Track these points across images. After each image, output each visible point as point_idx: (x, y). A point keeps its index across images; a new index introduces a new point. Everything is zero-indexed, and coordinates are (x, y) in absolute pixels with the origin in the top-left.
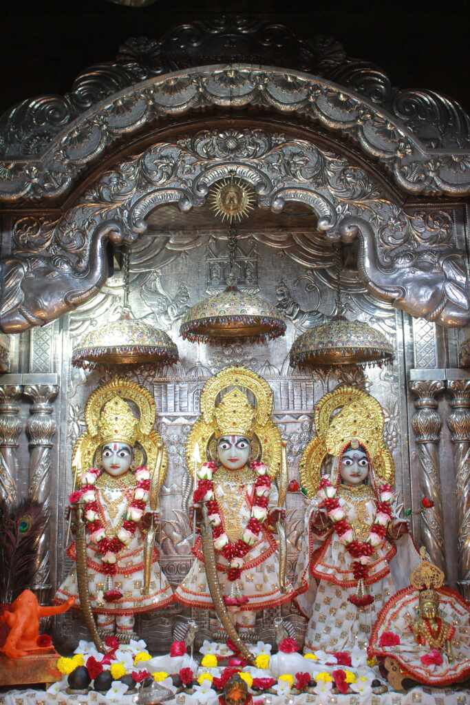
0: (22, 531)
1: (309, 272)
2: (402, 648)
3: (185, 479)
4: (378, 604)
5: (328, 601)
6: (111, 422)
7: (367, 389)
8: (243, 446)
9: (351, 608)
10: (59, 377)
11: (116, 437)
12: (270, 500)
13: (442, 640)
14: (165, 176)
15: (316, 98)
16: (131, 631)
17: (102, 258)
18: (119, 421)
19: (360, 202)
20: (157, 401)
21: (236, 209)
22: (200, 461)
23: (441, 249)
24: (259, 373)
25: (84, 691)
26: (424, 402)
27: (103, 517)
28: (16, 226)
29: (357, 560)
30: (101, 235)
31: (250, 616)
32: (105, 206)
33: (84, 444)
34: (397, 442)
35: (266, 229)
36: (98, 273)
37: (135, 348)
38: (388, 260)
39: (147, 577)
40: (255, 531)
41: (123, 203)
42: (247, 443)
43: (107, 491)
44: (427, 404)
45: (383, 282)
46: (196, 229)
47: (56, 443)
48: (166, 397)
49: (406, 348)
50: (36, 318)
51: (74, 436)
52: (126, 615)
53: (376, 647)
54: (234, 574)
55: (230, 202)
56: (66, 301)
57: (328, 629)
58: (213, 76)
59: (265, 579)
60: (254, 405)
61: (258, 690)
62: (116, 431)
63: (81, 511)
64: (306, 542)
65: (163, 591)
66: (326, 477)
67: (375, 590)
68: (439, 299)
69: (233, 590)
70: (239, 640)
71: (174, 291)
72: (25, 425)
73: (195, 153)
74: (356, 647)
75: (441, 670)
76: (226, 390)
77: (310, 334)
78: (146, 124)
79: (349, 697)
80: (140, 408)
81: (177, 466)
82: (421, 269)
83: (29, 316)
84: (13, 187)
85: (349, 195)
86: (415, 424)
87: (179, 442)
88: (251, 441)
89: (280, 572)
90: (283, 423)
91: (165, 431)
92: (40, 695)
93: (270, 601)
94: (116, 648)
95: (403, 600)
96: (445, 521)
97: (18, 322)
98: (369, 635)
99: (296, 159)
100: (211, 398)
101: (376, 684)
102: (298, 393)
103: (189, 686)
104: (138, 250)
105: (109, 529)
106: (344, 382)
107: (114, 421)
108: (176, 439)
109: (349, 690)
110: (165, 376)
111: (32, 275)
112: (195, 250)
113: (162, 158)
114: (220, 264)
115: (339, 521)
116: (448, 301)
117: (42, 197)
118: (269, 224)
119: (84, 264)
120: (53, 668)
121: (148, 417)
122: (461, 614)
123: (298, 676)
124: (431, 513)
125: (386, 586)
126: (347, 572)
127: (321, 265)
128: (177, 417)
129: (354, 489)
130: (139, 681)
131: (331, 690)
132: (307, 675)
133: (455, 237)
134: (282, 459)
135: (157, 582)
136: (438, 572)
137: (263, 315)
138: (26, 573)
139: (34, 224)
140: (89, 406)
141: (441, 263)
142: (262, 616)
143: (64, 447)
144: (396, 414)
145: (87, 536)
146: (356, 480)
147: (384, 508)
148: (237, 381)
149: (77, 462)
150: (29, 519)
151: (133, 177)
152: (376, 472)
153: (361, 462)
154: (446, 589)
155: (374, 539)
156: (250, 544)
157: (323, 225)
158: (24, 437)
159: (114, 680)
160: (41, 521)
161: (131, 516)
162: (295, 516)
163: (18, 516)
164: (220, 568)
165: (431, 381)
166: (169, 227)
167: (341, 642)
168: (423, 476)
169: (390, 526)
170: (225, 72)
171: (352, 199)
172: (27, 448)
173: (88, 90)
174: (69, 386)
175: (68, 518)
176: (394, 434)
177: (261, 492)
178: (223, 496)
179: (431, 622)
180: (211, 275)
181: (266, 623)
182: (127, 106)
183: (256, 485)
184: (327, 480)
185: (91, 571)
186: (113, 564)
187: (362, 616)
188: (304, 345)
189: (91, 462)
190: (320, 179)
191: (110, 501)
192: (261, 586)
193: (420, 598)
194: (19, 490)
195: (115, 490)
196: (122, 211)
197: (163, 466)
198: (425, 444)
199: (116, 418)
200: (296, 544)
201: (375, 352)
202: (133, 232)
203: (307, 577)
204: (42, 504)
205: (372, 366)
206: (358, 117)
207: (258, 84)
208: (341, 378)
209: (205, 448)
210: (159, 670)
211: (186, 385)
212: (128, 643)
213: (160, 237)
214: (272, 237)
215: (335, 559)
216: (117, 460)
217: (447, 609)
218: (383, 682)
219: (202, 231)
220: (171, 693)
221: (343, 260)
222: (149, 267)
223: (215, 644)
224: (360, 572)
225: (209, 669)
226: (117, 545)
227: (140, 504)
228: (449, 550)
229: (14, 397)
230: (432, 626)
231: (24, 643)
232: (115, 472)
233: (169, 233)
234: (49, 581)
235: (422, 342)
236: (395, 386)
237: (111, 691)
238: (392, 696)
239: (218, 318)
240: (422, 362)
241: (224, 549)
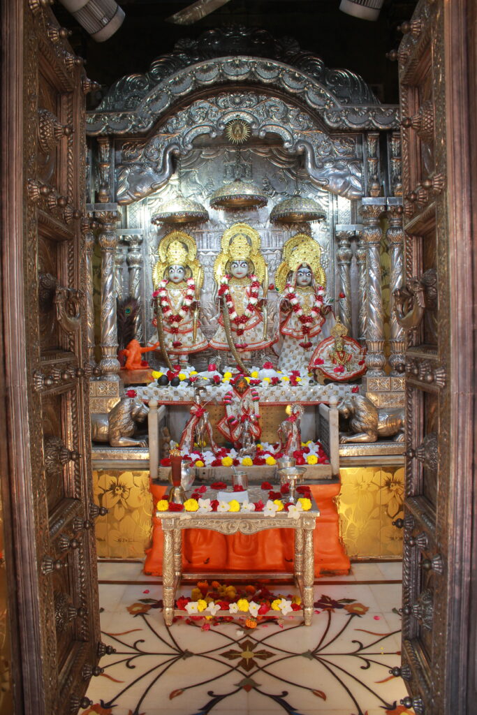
0: (128, 313)
1: (281, 170)
2: (325, 365)
3: (213, 284)
4: (314, 347)
5: (289, 347)
6: (173, 254)
8: (244, 266)
9: (301, 349)
10: (143, 231)
11: (176, 262)
12: (259, 294)
13: (345, 361)
14: (202, 118)
15: (283, 75)
16: (187, 362)
17: (169, 164)
18: (178, 253)
19: (306, 132)
20: (197, 243)
21: (240, 136)
22: (221, 275)
23: (349, 158)
25: (166, 386)
27: (171, 304)
28: (123, 147)
29: (304, 325)
30: (168, 152)
31: (248, 354)
32: (170, 135)
33: (158, 267)
34: (328, 265)
35: (257, 146)
36: (167, 172)
37: (186, 213)
38: (320, 164)
39: (195, 335)
40: (251, 310)
41: (179, 134)
42: (247, 264)
43: (172, 291)
44: (344, 244)
45: (317, 176)
46: (218, 146)
47: (143, 266)
48: (202, 240)
49: (334, 213)
50: (135, 196)
52: (184, 354)
53: (313, 366)
54: (240, 332)
55: (237, 133)
56: (151, 187)
57: (289, 361)
58: (227, 63)
59: (256, 335)
60: (250, 243)
62: (176, 259)
63: (159, 301)
64: (278, 317)
65: (204, 342)
66: (289, 282)
67: (313, 340)
68: (347, 185)
69: (240, 341)
70: (243, 366)
71: (205, 182)
72: (125, 257)
73: (218, 106)
74: (303, 368)
75: (343, 374)
76: (235, 236)
77: (281, 205)
78: (192, 90)
79: (297, 387)
80: (189, 247)
81: (209, 277)
82: (338, 169)
83: (132, 196)
84: (122, 126)
85: (301, 128)
86: (338, 255)
87: (210, 265)
88: (249, 263)
89: (264, 332)
91: (202, 259)
92: (144, 388)
93: (259, 347)
94: (180, 370)
95: (327, 343)
96: (352, 306)
97: (126, 199)
98: (309, 361)
99: (273, 109)
100: (227, 241)
101: (311, 382)
102: (274, 237)
103: (218, 384)
104: (185, 158)
105: (174, 310)
108: (208, 264)
109: (297, 385)
110: (201, 229)
111: (133, 174)
112: (216, 158)
113: (200, 108)
114: (231, 166)
115: (295, 305)
116: (351, 186)
117: (138, 132)
118: (258, 144)
119: (160, 167)
120: (150, 376)
122: (356, 350)
123: (272, 379)
124: (344, 301)
126: (299, 331)
127: (287, 166)
128: (208, 252)
129: (303, 288)
130: (193, 382)
131: (288, 384)
132: (277, 378)
133: (356, 152)
134: (265, 273)
135: (200, 338)
136: (344, 329)
137: (255, 194)
138: (130, 335)
139: (133, 146)
140: (160, 246)
141: (349, 165)
143: (147, 269)
144: (328, 249)
145: (163, 314)
146: (305, 284)
147: (319, 298)
148: (241, 231)
149: (155, 276)
150: (131, 307)
151: (184, 119)
152: (316, 281)
153: (307, 274)
154: (348, 338)
155: (314, 314)
156: (248, 317)
158: (125, 264)
159: (181, 381)
160: (137, 308)
161: (185, 303)
162: (273, 304)
163: (125, 306)
164: (232, 330)
165: (347, 231)
166: (203, 146)
167: (295, 366)
168: (342, 283)
169: (322, 308)
170: (234, 61)
171: (302, 131)
172: (127, 270)
173: (159, 70)
174: (149, 235)
175: (152, 305)
176: (326, 260)
177: (254, 290)
178: (234, 293)
179: (340, 353)
180: (226, 172)
181: (257, 360)
182: (181, 80)
183: (252, 287)
184: (289, 284)
185: (165, 332)
186: (177, 328)
187: (307, 353)
188: (278, 211)
189: (162, 276)
190: (285, 120)
191: (174, 296)
192: (254, 339)
193: (335, 342)
194: (124, 292)
195: (176, 290)
196: (179, 138)
197: (202, 278)
198: (343, 266)
199: (176, 252)
200: (273, 319)
201: (315, 215)
202: (185, 150)
203: (278, 333)
204: (137, 299)
205: (315, 223)
206: (305, 86)
207: (251, 68)
209: (224, 268)
211: (213, 234)
212: (186, 368)
213: (197, 151)
214: (261, 150)
215: (293, 325)
216: (177, 274)
217: (349, 348)
219: (221, 147)
221: (300, 163)
222: (191, 168)
223: (230, 368)
224: (306, 330)
225: (229, 373)
226: (178, 318)
227: (190, 297)
228: (354, 322)
229: (119, 242)
230: (341, 355)
231: (135, 364)
232: (176, 281)
233: (202, 149)
234: (142, 340)
235: (343, 210)
236: (328, 234)
237: (179, 386)
238: (319, 387)
239: (230, 196)
240: (343, 221)
241: (235, 319)
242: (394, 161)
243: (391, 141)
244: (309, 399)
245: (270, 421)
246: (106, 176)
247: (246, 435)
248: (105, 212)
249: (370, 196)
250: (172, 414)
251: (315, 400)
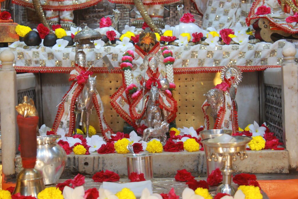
2: (272, 15)
16: (71, 23)
25: (37, 46)
31: (160, 9)
52: (67, 10)
53: (254, 16)
74: (238, 24)
101: (251, 38)
103: (114, 42)
109: (231, 42)
120: (12, 32)
123: (194, 35)
131: (218, 42)
132: (201, 34)
159: (58, 39)
167: (227, 25)
212: (69, 29)
223: (134, 28)
237: (56, 45)
238: (263, 44)
244: (249, 62)
245: (190, 96)
247: (154, 109)
250: (46, 89)
251: (256, 63)
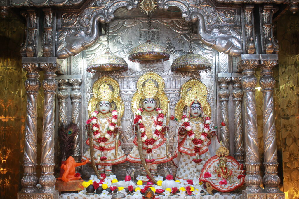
0: (69, 134)
1: (179, 35)
2: (212, 178)
3: (131, 114)
4: (204, 162)
5: (185, 161)
6: (102, 93)
7: (201, 80)
8: (153, 102)
9: (194, 163)
10: (82, 76)
11: (104, 99)
12: (163, 123)
13: (227, 176)
16: (111, 171)
17: (97, 29)
18: (105, 93)
19: (199, 6)
20: (120, 85)
21: (150, 9)
22: (137, 108)
23: (231, 25)
24: (159, 74)
25: (92, 194)
26: (223, 86)
27: (100, 129)
28: (63, 16)
29: (196, 146)
30: (96, 20)
31: (155, 166)
32: (98, 8)
33: (92, 102)
34: (212, 101)
35: (162, 18)
36: (95, 35)
37: (111, 64)
38: (209, 29)
39: (116, 151)
40: (157, 134)
41: (105, 7)
42: (155, 101)
43: (101, 120)
44: (224, 86)
45: (207, 38)
46: (135, 18)
47: (82, 101)
48: (124, 83)
49: (216, 65)
50: (71, 53)
51: (89, 98)
52: (109, 165)
53: (203, 178)
54: (149, 151)
55: (147, 6)
56: (83, 46)
57: (185, 171)
59: (161, 153)
60: (157, 86)
61: (157, 194)
62: (104, 97)
63: (91, 127)
64: (177, 139)
65: (123, 157)
66: (185, 114)
67: (203, 157)
68: (229, 45)
69: (149, 157)
70: (151, 175)
71: (126, 43)
72: (70, 94)
74: (195, 178)
75: (227, 186)
76: (147, 81)
77: (179, 59)
79: (191, 196)
80: (114, 88)
81: (128, 110)
82: (223, 33)
83: (68, 52)
84: (60, 0)
85: (194, 3)
86: (219, 94)
88: (156, 100)
89: (167, 150)
90: (169, 94)
91: (123, 96)
92: (76, 195)
93: (163, 161)
94: (105, 178)
95: (213, 160)
96: (230, 131)
97: (64, 54)
98: (200, 173)
100: (141, 84)
101: (202, 192)
102: (174, 82)
103: (132, 192)
104: (113, 26)
105: (102, 133)
106: (192, 78)
107: (103, 93)
108: (128, 100)
109: (192, 194)
110: (123, 75)
111: (69, 36)
112: (134, 26)
114: (144, 32)
115: (190, 131)
116: (233, 46)
117: (72, 4)
118: (164, 16)
119: (89, 31)
120: (81, 185)
121: (117, 91)
122: (235, 166)
123: (173, 189)
124: (224, 128)
125: (207, 155)
126: (192, 150)
127: (184, 32)
128: (127, 91)
129: (195, 119)
130: (113, 190)
131: (185, 194)
132: (176, 188)
133: (236, 20)
134: (168, 107)
135: (120, 153)
136: (227, 150)
137: (161, 51)
138: (71, 150)
139: (70, 15)
140: (94, 87)
141: (231, 30)
142: (160, 166)
143: (84, 103)
144: (212, 90)
145: (94, 136)
146: (196, 115)
147: (207, 126)
148: (151, 77)
149: (90, 108)
150: (72, 130)
152: (204, 112)
153: (198, 109)
154: (229, 156)
155: (203, 138)
156: (155, 139)
157: (184, 15)
158: (69, 99)
159: (103, 190)
160: (77, 130)
161: (110, 129)
162: (173, 129)
163: (68, 129)
164: (144, 148)
165: (226, 78)
166: (125, 17)
167: (189, 176)
168: (222, 114)
169: (209, 133)
171: (196, 5)
172: (71, 103)
174: (86, 79)
175: (86, 130)
176: (211, 98)
177: (160, 120)
178: (145, 122)
179: (223, 169)
180: (141, 36)
181: (162, 169)
183: (158, 117)
184: (185, 115)
185: (95, 149)
186: (104, 147)
187: (198, 167)
188: (177, 63)
189: (95, 108)
191: (102, 123)
192: (160, 155)
193: (220, 160)
194: (68, 119)
195: (104, 119)
196: (104, 10)
197: (123, 110)
198: (223, 102)
199: (104, 92)
200: (173, 140)
201: (204, 66)
202: (109, 18)
203: (177, 152)
204: (77, 124)
205: (203, 71)
208: (191, 76)
209: (139, 103)
210: (121, 186)
211: (131, 79)
212: (109, 176)
213: (121, 22)
214: (165, 21)
215: (188, 145)
216: (104, 107)
217: (230, 164)
218: (205, 191)
219: (137, 19)
220: (124, 195)
221: (193, 30)
222: (117, 33)
223: (142, 177)
224: (197, 150)
225: (139, 186)
226: (105, 140)
227: (113, 124)
228: (231, 142)
229: (65, 84)
230: (224, 170)
231: (69, 176)
232: (104, 112)
233: (124, 20)
234: (80, 153)
235: (223, 62)
236: (212, 79)
237: (102, 194)
238: (208, 196)
239: (143, 53)
240: (223, 70)
241: (146, 141)
242: (265, 27)
243: (262, 12)
246: (49, 37)
248: (47, 64)
249: (247, 53)
